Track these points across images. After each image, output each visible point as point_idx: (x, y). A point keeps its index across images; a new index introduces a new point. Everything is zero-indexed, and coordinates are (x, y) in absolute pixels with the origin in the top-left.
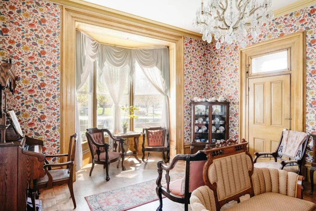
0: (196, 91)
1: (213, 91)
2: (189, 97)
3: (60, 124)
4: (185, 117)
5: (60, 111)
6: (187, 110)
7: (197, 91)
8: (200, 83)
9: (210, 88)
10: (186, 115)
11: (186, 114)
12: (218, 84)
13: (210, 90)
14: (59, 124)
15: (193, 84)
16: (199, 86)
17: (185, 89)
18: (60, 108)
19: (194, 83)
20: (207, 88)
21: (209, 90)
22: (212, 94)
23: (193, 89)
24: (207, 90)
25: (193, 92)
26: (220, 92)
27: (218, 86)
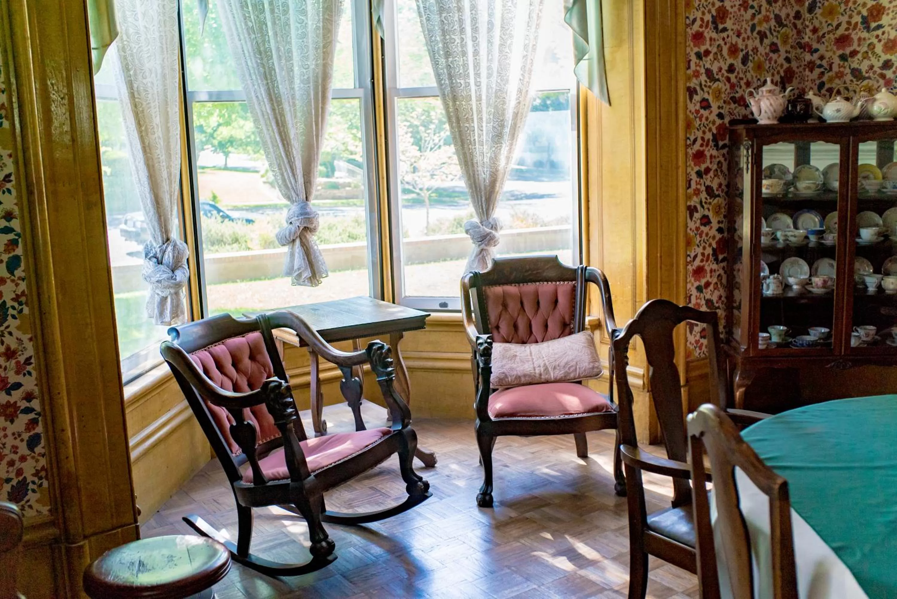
0: (745, 61)
1: (837, 61)
2: (710, 99)
3: (29, 286)
4: (692, 210)
5: (16, 211)
6: (699, 174)
7: (750, 64)
8: (767, 19)
9: (815, 46)
10: (694, 201)
11: (697, 192)
12: (865, 21)
13: (816, 56)
14: (23, 286)
15: (729, 24)
16: (762, 36)
17: (692, 50)
18: (19, 191)
19: (738, 20)
20: (801, 46)
21: (808, 57)
22: (831, 80)
23: (734, 50)
24: (797, 58)
25: (731, 69)
26: (877, 64)
27: (865, 35)
